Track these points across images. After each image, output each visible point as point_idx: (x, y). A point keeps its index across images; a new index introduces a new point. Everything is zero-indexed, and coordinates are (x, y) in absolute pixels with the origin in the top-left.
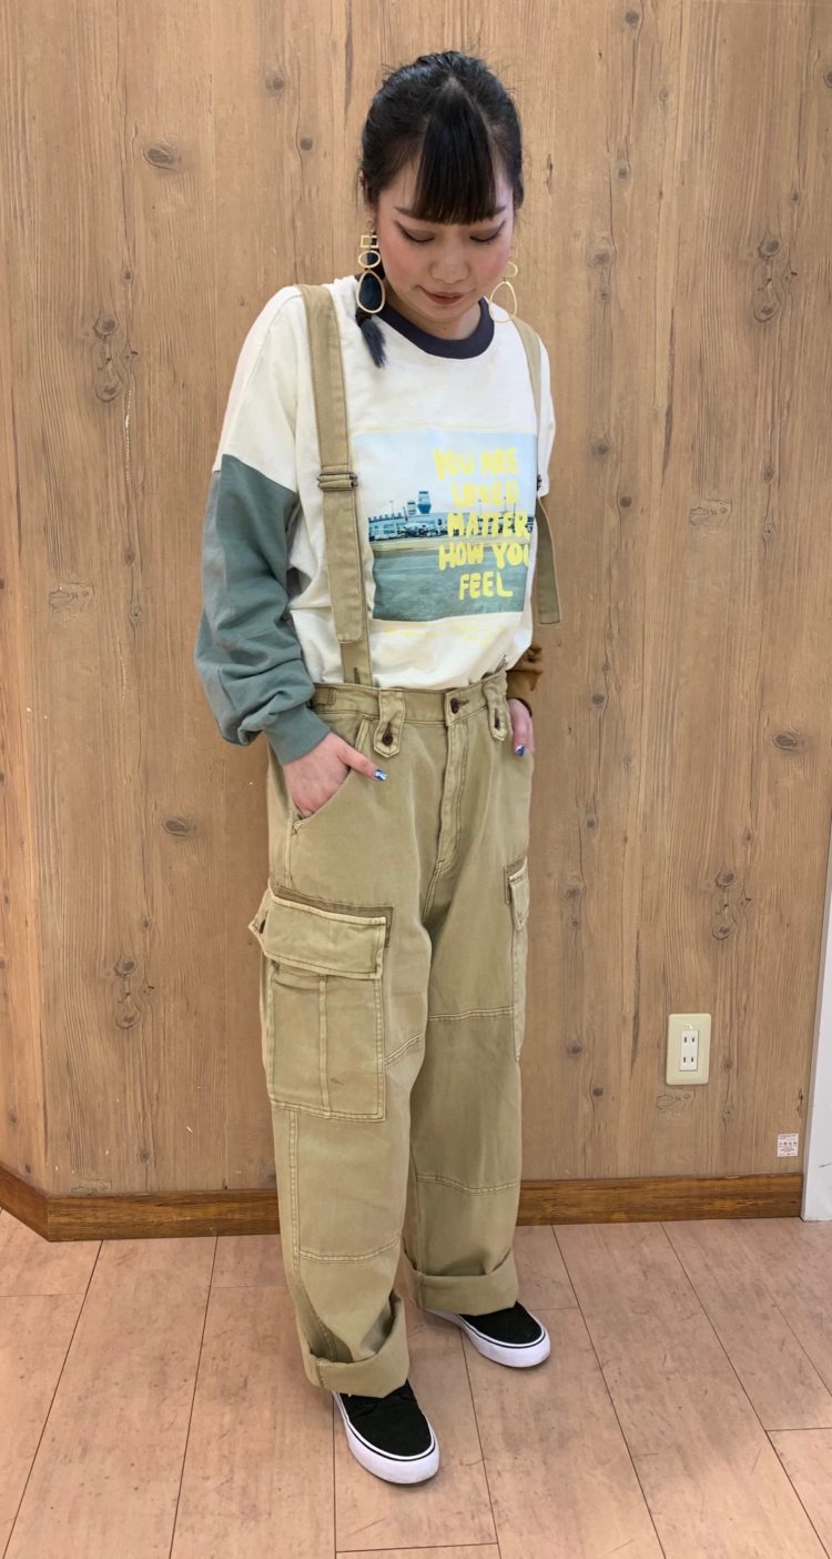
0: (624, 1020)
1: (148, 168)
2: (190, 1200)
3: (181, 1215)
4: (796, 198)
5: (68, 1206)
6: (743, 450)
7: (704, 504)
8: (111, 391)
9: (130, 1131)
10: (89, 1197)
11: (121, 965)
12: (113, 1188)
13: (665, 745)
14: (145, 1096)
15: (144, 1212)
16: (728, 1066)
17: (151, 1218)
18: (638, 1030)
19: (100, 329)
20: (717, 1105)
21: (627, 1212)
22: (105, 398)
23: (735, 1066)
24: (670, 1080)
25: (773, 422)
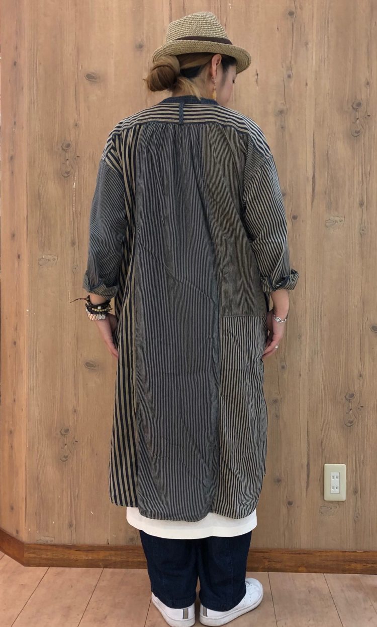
0: (302, 466)
1: (86, 82)
2: (91, 549)
3: (87, 556)
4: (368, 83)
5: (34, 549)
6: (349, 193)
7: (332, 218)
8: (68, 173)
9: (64, 512)
10: (44, 545)
11: (63, 430)
12: (56, 541)
13: (318, 330)
14: (72, 496)
15: (69, 553)
16: (355, 492)
17: (72, 557)
18: (309, 472)
19: (64, 147)
20: (351, 512)
21: (306, 567)
22: (65, 176)
23: (359, 492)
24: (326, 499)
25: (363, 181)
